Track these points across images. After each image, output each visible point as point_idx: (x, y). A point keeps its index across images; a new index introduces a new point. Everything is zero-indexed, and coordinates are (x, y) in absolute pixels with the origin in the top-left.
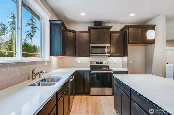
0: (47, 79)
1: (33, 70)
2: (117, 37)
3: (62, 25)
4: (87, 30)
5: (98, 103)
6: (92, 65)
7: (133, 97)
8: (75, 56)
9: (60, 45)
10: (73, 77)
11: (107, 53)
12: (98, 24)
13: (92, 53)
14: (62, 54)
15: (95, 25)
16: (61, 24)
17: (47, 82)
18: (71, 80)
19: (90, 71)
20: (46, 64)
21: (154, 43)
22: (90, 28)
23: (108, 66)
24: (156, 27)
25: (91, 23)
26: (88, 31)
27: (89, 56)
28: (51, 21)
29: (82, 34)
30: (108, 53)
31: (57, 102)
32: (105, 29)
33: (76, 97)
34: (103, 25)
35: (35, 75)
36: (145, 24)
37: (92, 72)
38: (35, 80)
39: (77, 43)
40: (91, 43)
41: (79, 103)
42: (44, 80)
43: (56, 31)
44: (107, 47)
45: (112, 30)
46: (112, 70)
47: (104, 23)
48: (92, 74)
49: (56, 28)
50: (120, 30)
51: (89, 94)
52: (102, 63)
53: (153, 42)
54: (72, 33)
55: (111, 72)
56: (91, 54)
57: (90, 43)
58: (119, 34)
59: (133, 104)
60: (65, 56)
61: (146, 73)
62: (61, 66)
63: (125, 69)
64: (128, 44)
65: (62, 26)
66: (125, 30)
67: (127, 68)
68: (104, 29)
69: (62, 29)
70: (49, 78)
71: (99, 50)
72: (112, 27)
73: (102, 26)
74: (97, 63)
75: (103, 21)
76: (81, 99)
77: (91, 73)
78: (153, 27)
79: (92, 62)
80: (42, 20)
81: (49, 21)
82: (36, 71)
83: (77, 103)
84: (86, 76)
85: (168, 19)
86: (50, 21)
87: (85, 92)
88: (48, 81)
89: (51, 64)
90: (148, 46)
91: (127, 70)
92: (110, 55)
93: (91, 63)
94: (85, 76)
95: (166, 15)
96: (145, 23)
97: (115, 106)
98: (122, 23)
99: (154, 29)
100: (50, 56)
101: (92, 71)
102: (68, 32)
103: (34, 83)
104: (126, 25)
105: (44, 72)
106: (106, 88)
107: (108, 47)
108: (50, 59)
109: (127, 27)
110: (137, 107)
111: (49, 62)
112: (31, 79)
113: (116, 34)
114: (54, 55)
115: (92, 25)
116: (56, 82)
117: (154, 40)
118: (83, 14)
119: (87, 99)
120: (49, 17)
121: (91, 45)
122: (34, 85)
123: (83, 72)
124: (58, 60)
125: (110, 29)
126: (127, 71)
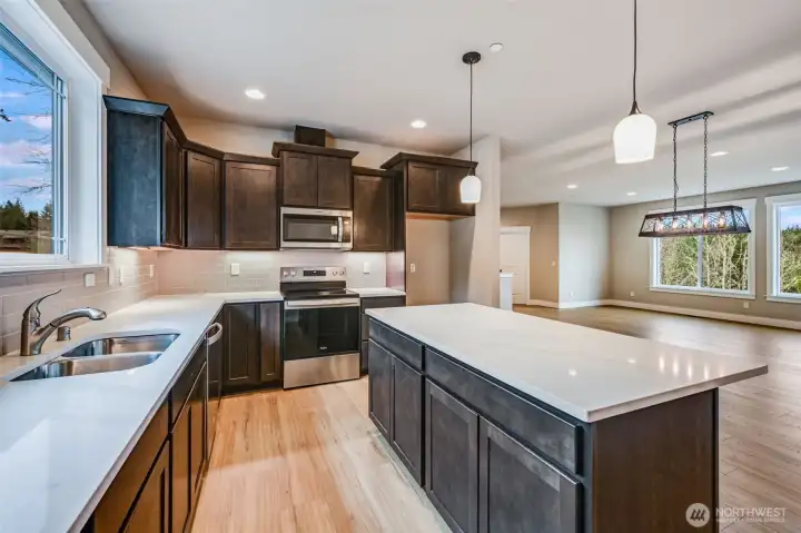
0: (98, 347)
1: (27, 312)
2: (374, 188)
3: (165, 124)
4: (267, 153)
5: (315, 410)
6: (285, 280)
7: (431, 370)
8: (222, 246)
9: (155, 203)
10: (217, 328)
11: (340, 240)
12: (309, 139)
13: (290, 237)
14: (167, 240)
15: (298, 140)
16: (162, 118)
17: (99, 357)
18: (212, 340)
19: (282, 303)
20: (90, 280)
21: (474, 215)
22: (279, 148)
23: (343, 284)
24: (477, 170)
25: (285, 128)
26: (271, 156)
27: (277, 248)
28: (110, 100)
29: (247, 166)
30: (346, 239)
31: (171, 426)
32: (335, 159)
33: (227, 402)
34: (328, 144)
35: (42, 330)
36: (452, 157)
37: (291, 305)
38: (40, 352)
39: (229, 200)
40: (286, 203)
41: (240, 425)
42: (86, 350)
43: (141, 143)
44: (340, 219)
45: (356, 162)
46: (357, 296)
47: (332, 137)
48: (291, 312)
49: (135, 131)
50: (382, 167)
51: (277, 384)
52: (322, 273)
53: (470, 211)
54: (210, 160)
55: (356, 302)
56: (285, 240)
57: (280, 203)
58: (378, 179)
59: (433, 389)
60: (178, 248)
61: (451, 300)
62: (155, 288)
63: (397, 291)
64: (407, 214)
65: (166, 129)
66: (395, 168)
67: (403, 287)
68: (331, 159)
69: (166, 138)
70: (111, 342)
71: (313, 229)
72: (357, 153)
73: (323, 145)
74: (306, 273)
75: (327, 130)
76: (249, 405)
77: (286, 308)
78: (470, 168)
79: (288, 269)
80: (65, 89)
81: (101, 100)
82: (48, 314)
83: (234, 423)
84: (268, 323)
85: (506, 152)
86: (105, 98)
87: (263, 379)
88: (104, 353)
89: (111, 282)
90: (457, 222)
91: (404, 294)
92: (349, 245)
93: (285, 273)
94: (263, 324)
95: (501, 139)
96: (451, 153)
97: (371, 409)
98: (388, 145)
99: (473, 173)
100: (108, 249)
101: (291, 303)
102: (191, 155)
103: (38, 368)
104: (400, 154)
105: (94, 314)
106: (333, 358)
107: (344, 219)
108: (108, 258)
109: (402, 160)
110: (443, 396)
111: (101, 273)
112: (18, 352)
113: (369, 178)
114: (125, 245)
115: (287, 139)
116: (154, 353)
117: (473, 207)
118: (255, 94)
119: (273, 403)
120: (100, 82)
121: (284, 210)
122: (37, 374)
123: (256, 306)
124: (143, 263)
125: (351, 159)
126: (403, 298)
